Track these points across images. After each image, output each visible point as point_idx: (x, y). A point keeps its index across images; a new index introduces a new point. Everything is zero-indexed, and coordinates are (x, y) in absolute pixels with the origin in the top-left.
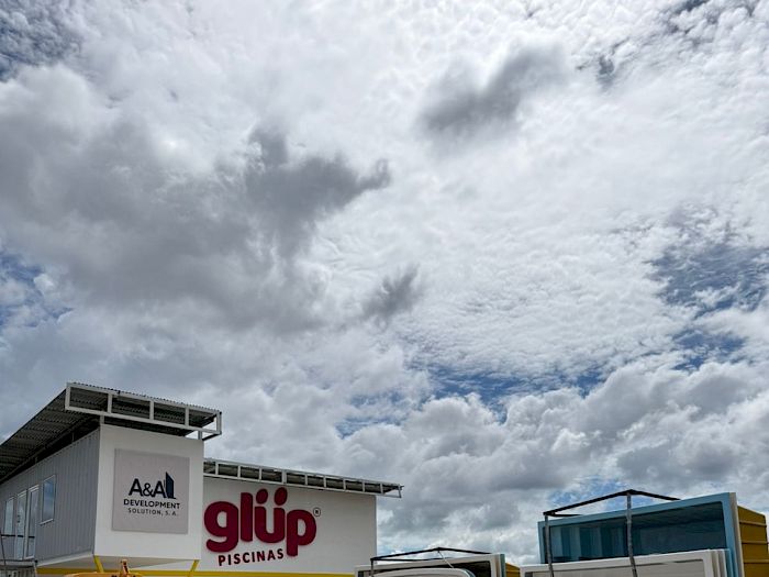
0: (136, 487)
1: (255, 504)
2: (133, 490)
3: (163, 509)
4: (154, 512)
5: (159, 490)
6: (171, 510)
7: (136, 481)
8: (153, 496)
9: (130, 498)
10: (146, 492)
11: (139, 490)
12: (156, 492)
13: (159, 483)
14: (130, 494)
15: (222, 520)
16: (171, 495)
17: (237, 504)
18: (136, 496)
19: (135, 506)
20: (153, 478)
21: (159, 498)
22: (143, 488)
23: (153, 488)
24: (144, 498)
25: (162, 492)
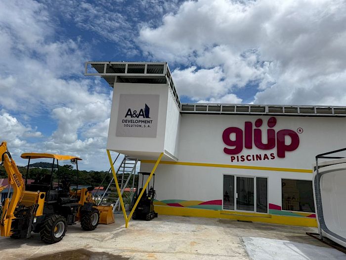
0: (129, 113)
1: (254, 127)
2: (127, 114)
3: (143, 124)
4: (137, 126)
5: (141, 113)
6: (147, 125)
7: (129, 110)
8: (138, 117)
9: (125, 119)
10: (134, 116)
11: (131, 115)
12: (140, 115)
13: (142, 110)
14: (126, 117)
15: (233, 137)
16: (147, 117)
17: (242, 127)
18: (129, 118)
19: (128, 123)
20: (138, 107)
21: (141, 118)
22: (132, 113)
23: (138, 113)
24: (133, 119)
25: (143, 115)
